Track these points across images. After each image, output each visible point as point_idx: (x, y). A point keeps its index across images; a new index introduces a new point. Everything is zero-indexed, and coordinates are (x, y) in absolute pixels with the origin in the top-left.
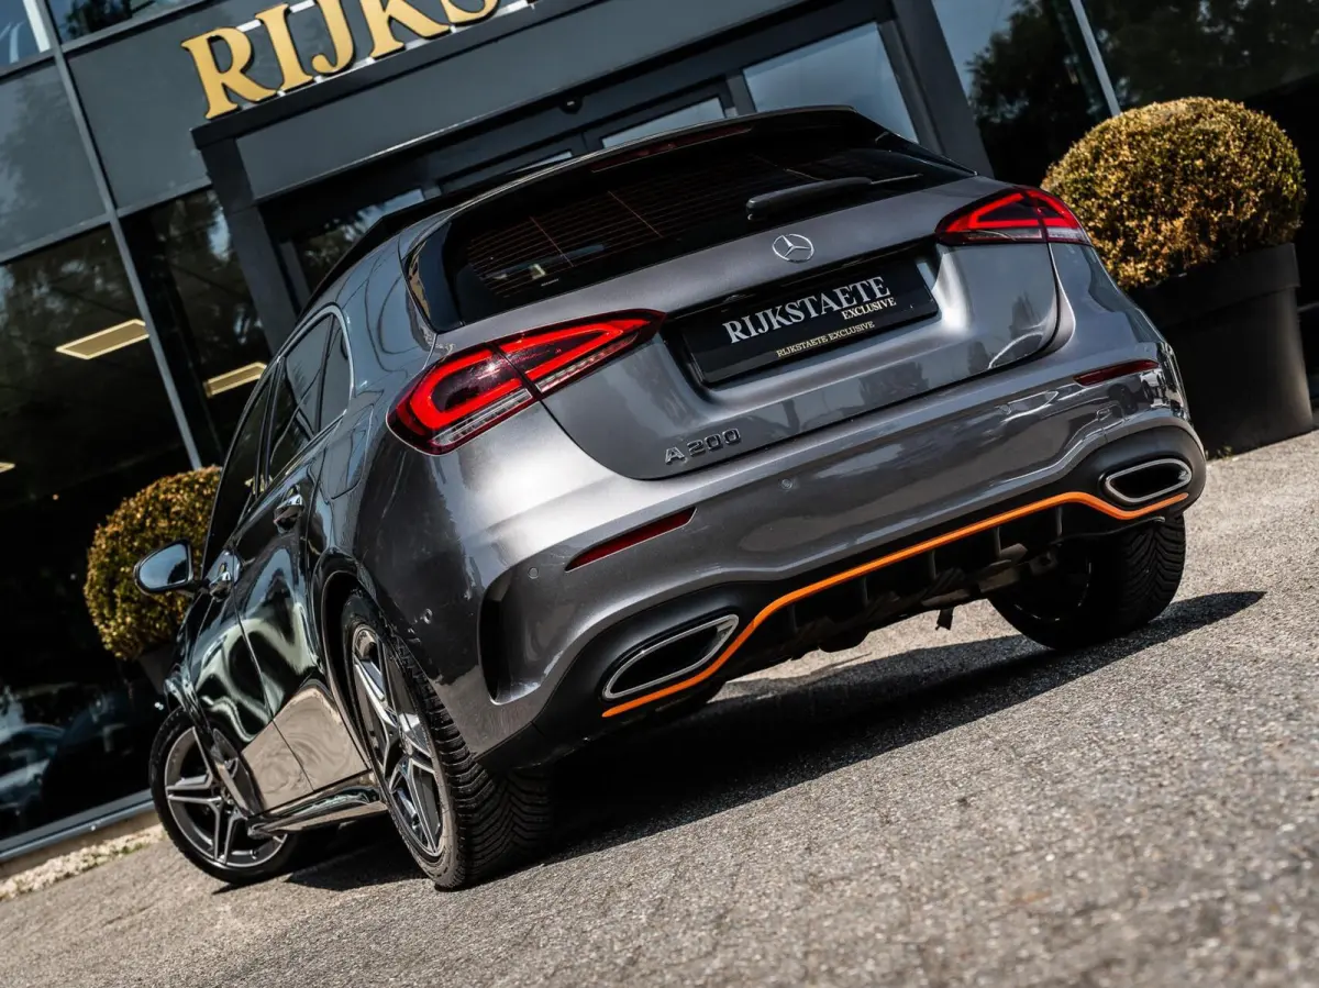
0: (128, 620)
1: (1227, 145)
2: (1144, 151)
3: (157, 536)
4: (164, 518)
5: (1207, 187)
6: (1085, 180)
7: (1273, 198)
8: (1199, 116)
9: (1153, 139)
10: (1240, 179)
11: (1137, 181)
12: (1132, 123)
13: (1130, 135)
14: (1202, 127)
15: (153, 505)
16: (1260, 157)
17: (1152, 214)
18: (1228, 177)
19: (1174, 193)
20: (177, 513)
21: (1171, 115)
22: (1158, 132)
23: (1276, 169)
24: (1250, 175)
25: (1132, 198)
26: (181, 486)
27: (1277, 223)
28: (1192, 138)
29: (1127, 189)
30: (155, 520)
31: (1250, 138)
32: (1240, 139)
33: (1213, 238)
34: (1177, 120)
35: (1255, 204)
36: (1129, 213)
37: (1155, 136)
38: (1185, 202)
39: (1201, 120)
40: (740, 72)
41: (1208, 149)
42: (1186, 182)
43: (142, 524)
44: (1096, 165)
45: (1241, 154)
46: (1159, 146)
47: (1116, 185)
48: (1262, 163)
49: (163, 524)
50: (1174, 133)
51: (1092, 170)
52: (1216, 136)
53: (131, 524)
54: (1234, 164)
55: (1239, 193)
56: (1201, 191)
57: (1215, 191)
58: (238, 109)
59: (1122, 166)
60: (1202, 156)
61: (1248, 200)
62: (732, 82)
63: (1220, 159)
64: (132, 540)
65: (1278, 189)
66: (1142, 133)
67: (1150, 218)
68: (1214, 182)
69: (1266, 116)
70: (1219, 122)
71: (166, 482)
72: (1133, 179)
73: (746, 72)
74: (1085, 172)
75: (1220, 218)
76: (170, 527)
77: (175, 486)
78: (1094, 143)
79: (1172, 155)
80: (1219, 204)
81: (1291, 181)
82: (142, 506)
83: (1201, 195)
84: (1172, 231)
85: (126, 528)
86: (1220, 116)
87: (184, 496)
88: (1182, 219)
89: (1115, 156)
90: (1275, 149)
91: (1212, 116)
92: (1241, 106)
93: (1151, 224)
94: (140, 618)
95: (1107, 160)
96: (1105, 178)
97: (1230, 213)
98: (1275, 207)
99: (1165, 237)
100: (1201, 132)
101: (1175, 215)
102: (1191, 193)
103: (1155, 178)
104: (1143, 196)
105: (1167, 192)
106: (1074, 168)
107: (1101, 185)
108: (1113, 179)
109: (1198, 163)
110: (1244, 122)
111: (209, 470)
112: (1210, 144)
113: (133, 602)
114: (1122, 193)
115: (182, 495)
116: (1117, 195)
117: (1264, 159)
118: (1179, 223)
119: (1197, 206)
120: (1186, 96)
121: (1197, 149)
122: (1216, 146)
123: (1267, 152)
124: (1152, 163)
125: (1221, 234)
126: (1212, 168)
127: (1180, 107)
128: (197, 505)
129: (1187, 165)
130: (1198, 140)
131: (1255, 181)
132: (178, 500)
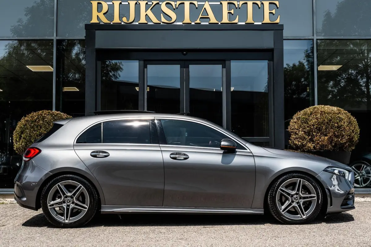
0: (23, 144)
1: (344, 122)
2: (324, 117)
3: (38, 125)
4: (42, 121)
5: (336, 131)
6: (306, 119)
7: (351, 140)
8: (339, 113)
9: (327, 115)
10: (344, 132)
11: (319, 124)
12: (322, 109)
13: (321, 111)
14: (340, 116)
15: (40, 116)
16: (351, 128)
17: (320, 133)
18: (342, 131)
19: (328, 130)
20: (46, 121)
21: (333, 110)
23: (354, 133)
24: (347, 132)
25: (317, 127)
26: (49, 114)
27: (350, 146)
28: (336, 118)
29: (316, 125)
30: (39, 121)
31: (350, 123)
32: (348, 122)
33: (333, 144)
34: (334, 112)
35: (346, 140)
36: (315, 131)
37: (327, 114)
38: (329, 133)
39: (339, 114)
40: (230, 60)
41: (339, 122)
42: (332, 128)
43: (36, 121)
44: (310, 116)
45: (347, 126)
46: (328, 117)
47: (314, 123)
48: (351, 130)
49: (41, 122)
50: (332, 115)
51: (309, 117)
52: (342, 119)
53: (32, 119)
54: (344, 128)
55: (343, 136)
56: (334, 131)
57: (338, 133)
58: (99, 23)
59: (317, 118)
60: (337, 123)
61: (345, 138)
62: (227, 62)
63: (342, 126)
64: (32, 123)
65: (353, 138)
66: (324, 112)
67: (319, 134)
68: (338, 131)
69: (355, 119)
70: (344, 116)
71: (45, 111)
72: (319, 123)
73: (231, 61)
74: (307, 117)
75: (337, 140)
76: (43, 124)
77: (48, 113)
78: (312, 110)
79: (330, 120)
80: (337, 137)
81: (356, 137)
82: (37, 116)
83: (334, 133)
84: (324, 139)
85: (31, 120)
86: (344, 115)
87: (49, 117)
88: (327, 137)
89: (316, 115)
90: (355, 128)
91: (342, 114)
92: (350, 114)
93: (319, 135)
94: (26, 145)
95: (314, 116)
96: (312, 120)
97: (339, 140)
98: (350, 142)
99: (322, 140)
100: (339, 117)
101: (326, 135)
102: (332, 131)
103: (324, 124)
104: (320, 128)
105: (326, 129)
106: (305, 114)
107: (310, 121)
108: (314, 121)
109: (336, 124)
110: (350, 118)
111: (58, 112)
112: (340, 121)
113: (26, 140)
114: (314, 125)
115: (49, 116)
116: (313, 125)
117: (352, 129)
118: (326, 138)
119: (332, 135)
120: (337, 107)
121: (337, 121)
122: (342, 122)
123: (353, 128)
124: (325, 121)
125: (336, 144)
126: (339, 127)
127: (335, 109)
128: (52, 120)
129: (333, 124)
130: (338, 119)
131: (348, 134)
132: (47, 117)
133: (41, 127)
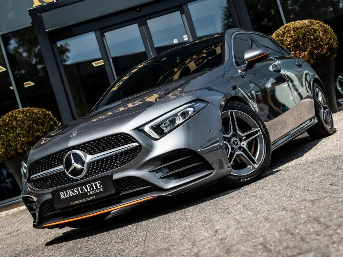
0: (3, 150)
1: (319, 33)
2: (297, 33)
3: (13, 126)
4: (15, 121)
5: (314, 44)
6: (281, 40)
7: (331, 48)
8: (312, 24)
9: (300, 30)
10: (322, 42)
11: (295, 41)
12: (294, 25)
13: (293, 28)
14: (313, 27)
15: (11, 117)
16: (328, 36)
17: (299, 50)
18: (320, 41)
19: (305, 45)
20: (19, 120)
21: (304, 24)
22: (301, 28)
23: (332, 40)
24: (325, 41)
25: (293, 45)
26: (20, 112)
27: (331, 55)
28: (310, 30)
29: (293, 43)
30: (12, 122)
31: (325, 31)
32: (323, 31)
33: (315, 58)
34: (306, 25)
35: (326, 49)
36: (293, 49)
37: (300, 29)
38: (308, 48)
39: (312, 26)
40: (186, 4)
41: (314, 33)
42: (308, 42)
43: (8, 122)
44: (284, 36)
45: (323, 35)
46: (301, 32)
47: (289, 42)
48: (328, 38)
49: (15, 123)
50: (305, 29)
51: (283, 37)
52: (317, 30)
53: (5, 122)
54: (321, 38)
55: (322, 46)
56: (312, 45)
57: (316, 45)
58: (42, 5)
59: (291, 37)
60: (313, 35)
61: (324, 48)
62: (184, 7)
63: (318, 36)
64: (5, 127)
65: (332, 46)
66: (297, 28)
67: (298, 51)
68: (316, 42)
69: (329, 26)
70: (317, 26)
71: (15, 111)
72: (294, 40)
73: (188, 4)
74: (280, 38)
75: (317, 52)
76: (17, 124)
77: (18, 112)
78: (283, 30)
79: (305, 34)
80: (317, 49)
81: (335, 44)
82: (8, 118)
83: (312, 46)
84: (304, 55)
85: (3, 124)
86: (317, 25)
87: (21, 115)
88: (307, 52)
89: (289, 34)
90: (331, 35)
91: (315, 25)
92: (322, 22)
93: (298, 53)
94: (6, 150)
95: (287, 35)
96: (286, 39)
97: (319, 51)
98: (330, 51)
99: (302, 57)
100: (312, 28)
101: (305, 51)
102: (310, 45)
103: (300, 40)
104: (296, 45)
105: (303, 45)
106: (278, 36)
107: (285, 42)
108: (289, 40)
109: (312, 37)
110: (323, 27)
111: (27, 108)
113: (5, 145)
114: (291, 44)
115: (20, 115)
116: (289, 44)
117: (329, 37)
118: (306, 53)
119: (311, 49)
120: (307, 19)
121: (312, 33)
122: (317, 33)
123: (329, 35)
124: (299, 36)
125: (317, 57)
126: (315, 39)
127: (306, 22)
128: (25, 118)
129: (309, 37)
130: (312, 31)
131: (326, 43)
132: (19, 116)
133: (16, 128)
